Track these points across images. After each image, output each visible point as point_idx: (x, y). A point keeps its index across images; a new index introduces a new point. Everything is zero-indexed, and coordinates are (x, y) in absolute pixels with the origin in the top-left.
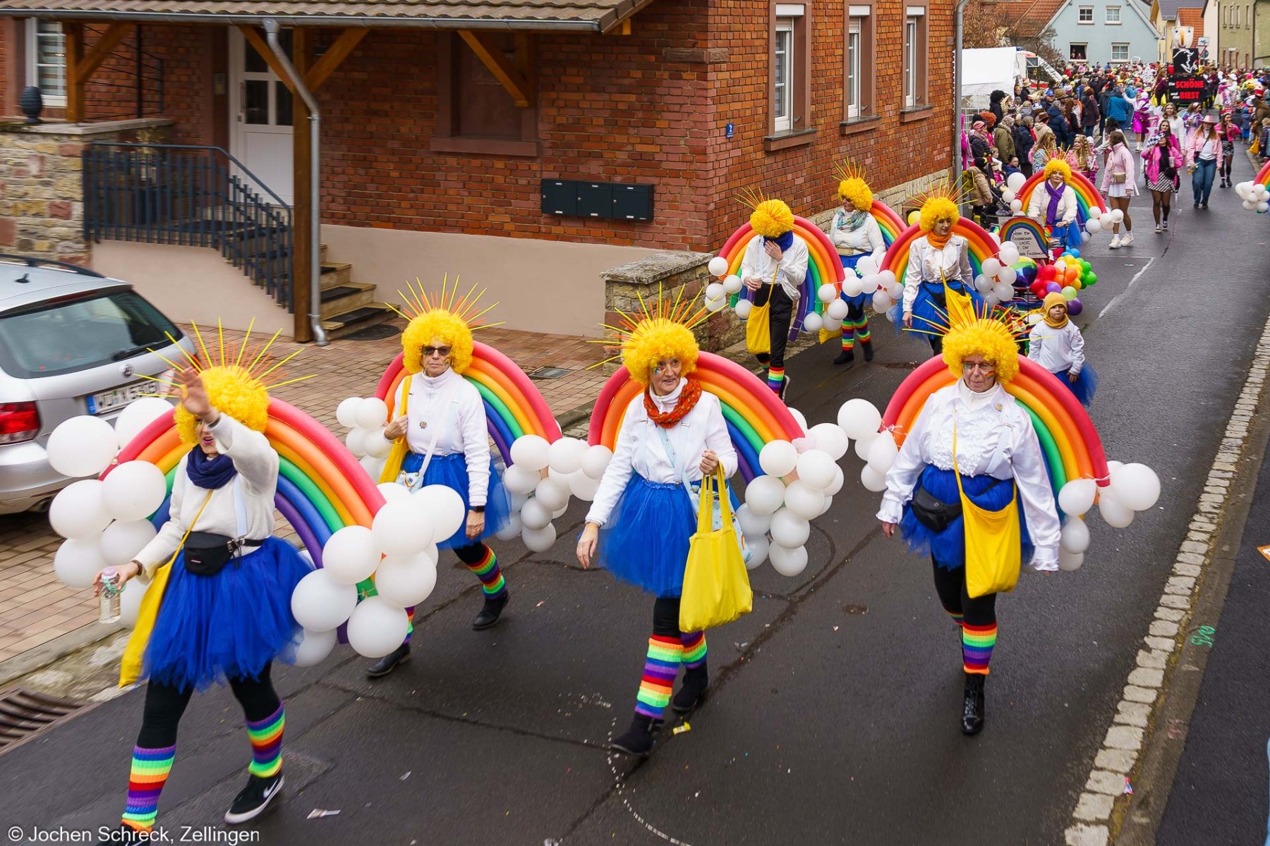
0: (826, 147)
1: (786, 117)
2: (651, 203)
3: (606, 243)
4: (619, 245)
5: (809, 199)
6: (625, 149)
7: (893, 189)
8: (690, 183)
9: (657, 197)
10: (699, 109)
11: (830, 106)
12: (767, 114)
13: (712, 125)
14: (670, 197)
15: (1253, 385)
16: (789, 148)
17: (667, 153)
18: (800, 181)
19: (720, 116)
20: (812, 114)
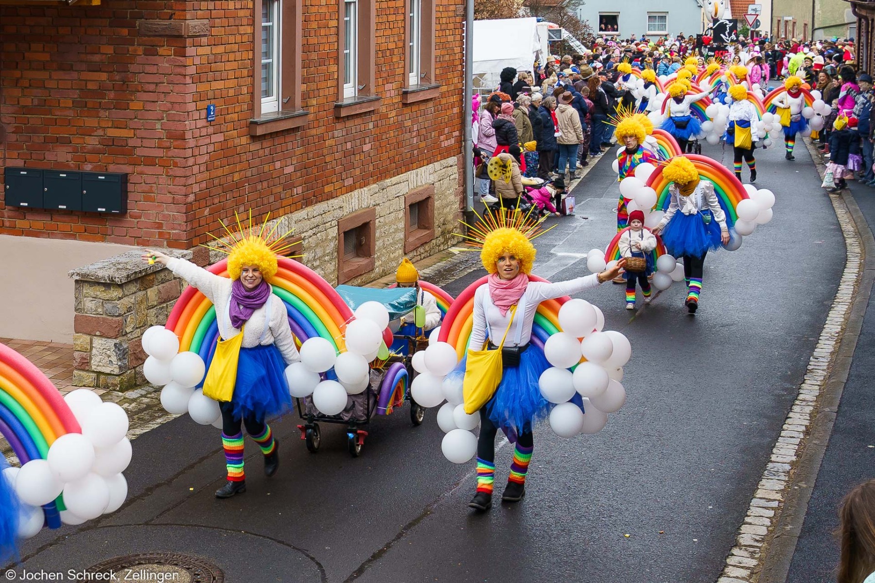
0: (320, 131)
1: (274, 97)
2: (125, 194)
3: (75, 239)
4: (88, 240)
5: (300, 190)
6: (95, 134)
7: (395, 179)
8: (167, 172)
9: (130, 187)
10: (177, 88)
11: (322, 85)
12: (252, 95)
13: (191, 107)
14: (145, 187)
15: (804, 403)
16: (277, 134)
17: (142, 138)
18: (289, 170)
19: (200, 97)
20: (303, 94)
